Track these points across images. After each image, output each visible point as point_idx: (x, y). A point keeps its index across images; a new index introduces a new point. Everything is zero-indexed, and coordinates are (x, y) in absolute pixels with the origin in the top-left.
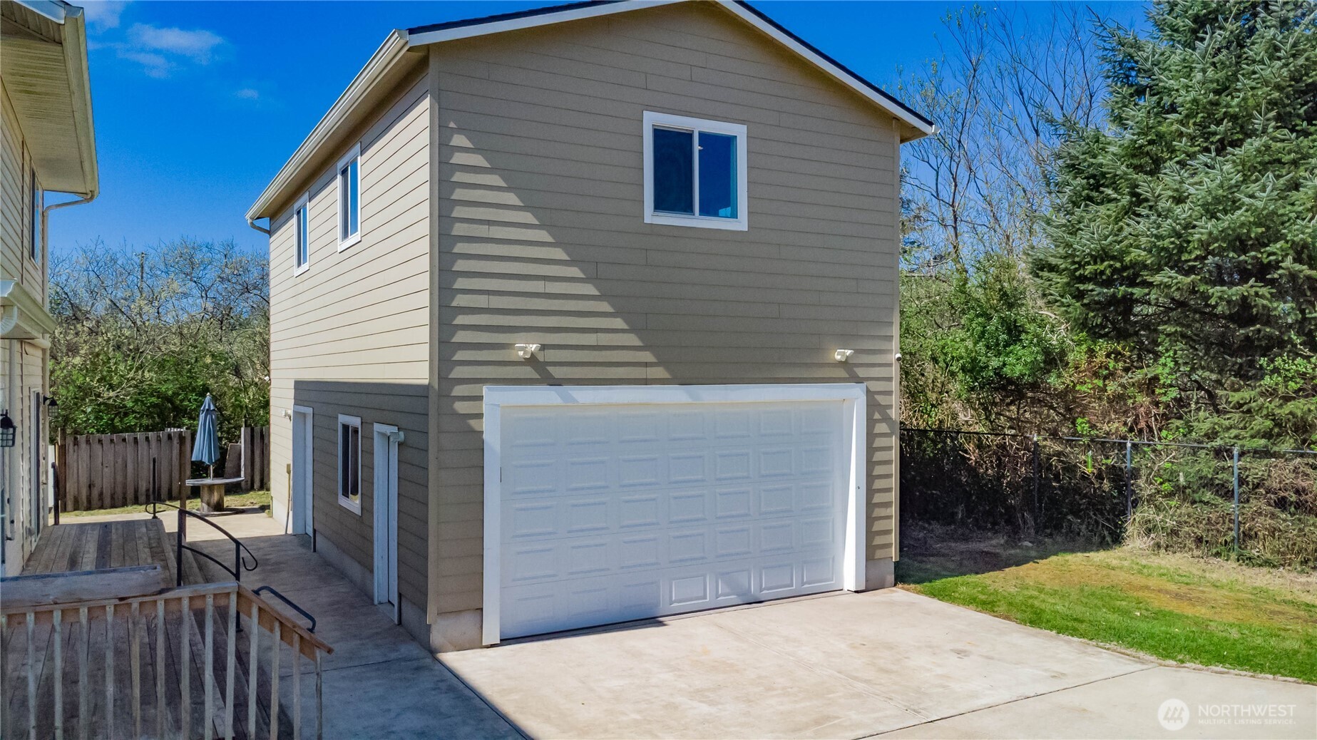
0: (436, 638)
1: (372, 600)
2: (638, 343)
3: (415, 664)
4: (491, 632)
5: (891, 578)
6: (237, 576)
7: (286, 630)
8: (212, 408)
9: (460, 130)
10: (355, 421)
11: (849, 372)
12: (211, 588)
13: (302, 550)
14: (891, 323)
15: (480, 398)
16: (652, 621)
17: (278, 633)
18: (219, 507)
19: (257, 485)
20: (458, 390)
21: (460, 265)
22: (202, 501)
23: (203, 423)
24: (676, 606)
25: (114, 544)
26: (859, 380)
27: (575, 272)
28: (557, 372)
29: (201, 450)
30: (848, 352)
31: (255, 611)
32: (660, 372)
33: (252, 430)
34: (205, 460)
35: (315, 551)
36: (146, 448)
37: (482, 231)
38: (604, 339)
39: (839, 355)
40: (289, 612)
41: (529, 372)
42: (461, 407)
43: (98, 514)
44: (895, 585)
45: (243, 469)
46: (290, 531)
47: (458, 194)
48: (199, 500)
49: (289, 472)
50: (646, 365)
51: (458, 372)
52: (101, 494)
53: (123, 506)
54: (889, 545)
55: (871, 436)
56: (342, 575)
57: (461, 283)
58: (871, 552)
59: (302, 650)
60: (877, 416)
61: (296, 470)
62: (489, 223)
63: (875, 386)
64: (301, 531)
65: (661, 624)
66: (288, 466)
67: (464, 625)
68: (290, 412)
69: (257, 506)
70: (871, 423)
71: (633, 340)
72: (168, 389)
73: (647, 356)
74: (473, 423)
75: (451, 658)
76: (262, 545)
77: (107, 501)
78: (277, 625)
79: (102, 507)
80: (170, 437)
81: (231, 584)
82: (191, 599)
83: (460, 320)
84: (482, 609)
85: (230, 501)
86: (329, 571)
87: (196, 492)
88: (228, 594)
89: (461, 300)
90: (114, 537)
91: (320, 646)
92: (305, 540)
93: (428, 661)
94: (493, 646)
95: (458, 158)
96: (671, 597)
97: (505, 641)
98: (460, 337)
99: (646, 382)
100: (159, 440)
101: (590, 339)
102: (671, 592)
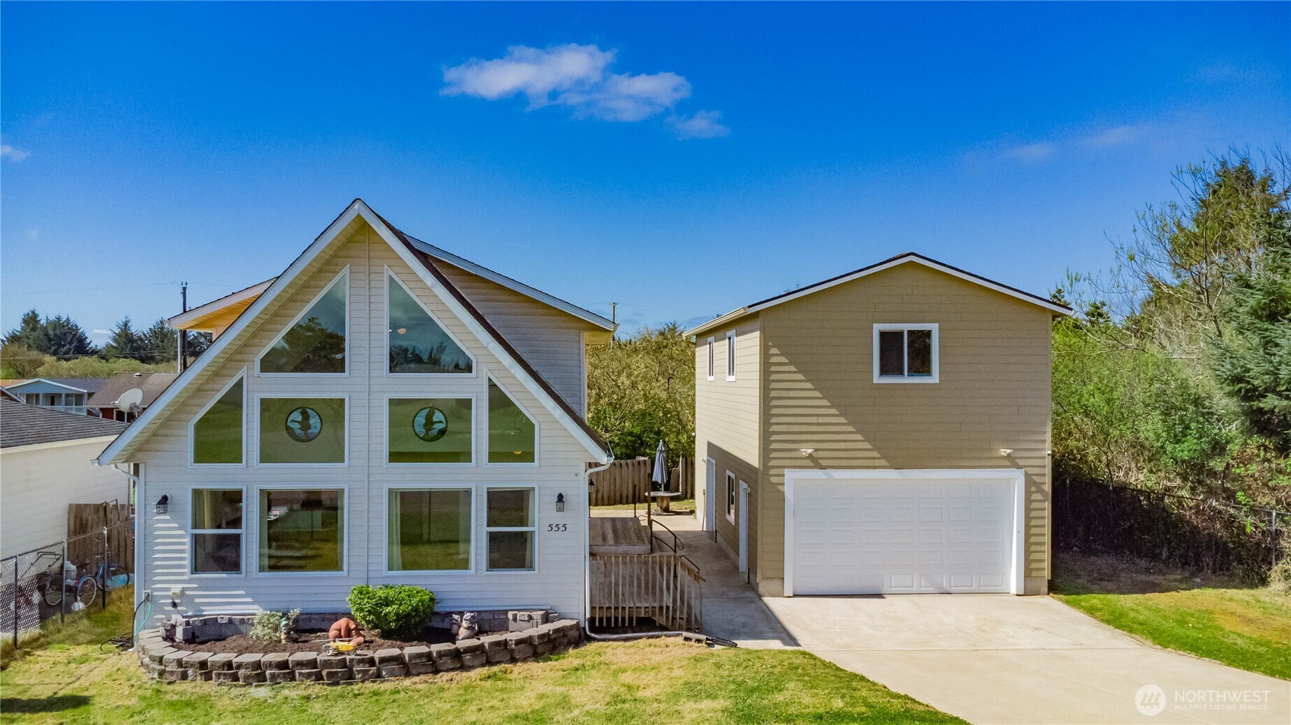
0: (761, 590)
1: (739, 570)
2: (870, 447)
3: (751, 600)
4: (788, 591)
5: (1046, 589)
6: (675, 551)
7: (690, 571)
8: (663, 449)
9: (773, 346)
10: (733, 476)
11: (1012, 462)
12: (665, 554)
13: (709, 541)
14: (1045, 432)
15: (783, 475)
16: (879, 596)
17: (687, 572)
18: (666, 510)
19: (689, 496)
20: (772, 472)
21: (774, 411)
22: (658, 506)
23: (659, 458)
24: (894, 590)
25: (619, 530)
26: (1019, 467)
27: (833, 411)
28: (823, 463)
29: (658, 476)
30: (1008, 451)
31: (679, 564)
32: (883, 462)
33: (686, 460)
34: (660, 481)
35: (716, 542)
36: (626, 470)
37: (785, 394)
38: (850, 445)
39: (1004, 452)
40: (692, 567)
41: (809, 463)
42: (774, 480)
43: (602, 509)
44: (1048, 594)
45: (681, 485)
46: (705, 529)
47: (773, 377)
48: (656, 504)
49: (704, 494)
50: (874, 458)
51: (772, 463)
52: (603, 497)
53: (614, 505)
54: (1043, 569)
55: (1028, 501)
56: (727, 557)
57: (774, 420)
58: (1029, 572)
59: (695, 579)
60: (1033, 489)
61: (706, 493)
62: (788, 389)
63: (1031, 471)
64: (710, 530)
65: (883, 597)
66: (704, 490)
67: (774, 585)
68: (705, 459)
69: (688, 511)
70: (1028, 493)
71: (867, 445)
72: (637, 430)
73: (876, 454)
74: (780, 487)
75: (767, 600)
76: (689, 536)
77: (606, 500)
78: (687, 570)
79: (603, 505)
80: (639, 463)
81: (673, 553)
82: (660, 557)
83: (774, 437)
84: (783, 578)
85: (674, 506)
86: (720, 554)
87: (654, 499)
88: (671, 557)
89: (774, 428)
90: (618, 527)
91: (701, 579)
92: (713, 535)
93: (757, 600)
94: (789, 597)
95: (773, 360)
96: (891, 584)
97: (795, 596)
98: (774, 446)
99: (874, 467)
100: (633, 465)
101: (843, 445)
102: (891, 582)
